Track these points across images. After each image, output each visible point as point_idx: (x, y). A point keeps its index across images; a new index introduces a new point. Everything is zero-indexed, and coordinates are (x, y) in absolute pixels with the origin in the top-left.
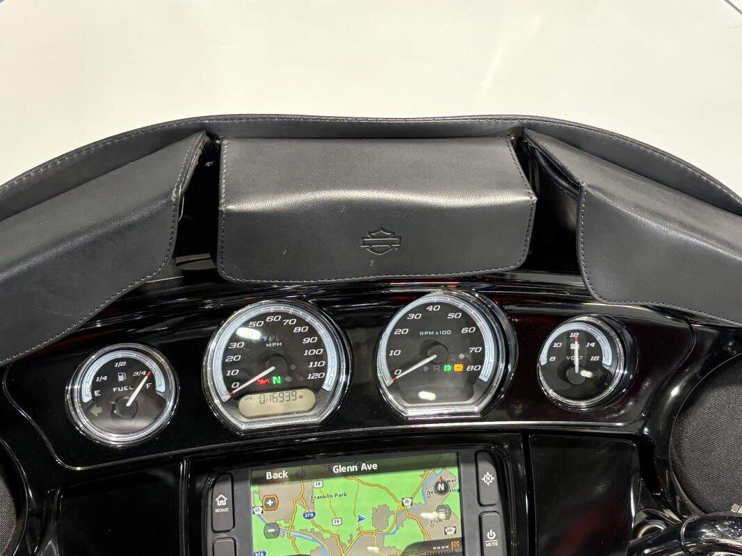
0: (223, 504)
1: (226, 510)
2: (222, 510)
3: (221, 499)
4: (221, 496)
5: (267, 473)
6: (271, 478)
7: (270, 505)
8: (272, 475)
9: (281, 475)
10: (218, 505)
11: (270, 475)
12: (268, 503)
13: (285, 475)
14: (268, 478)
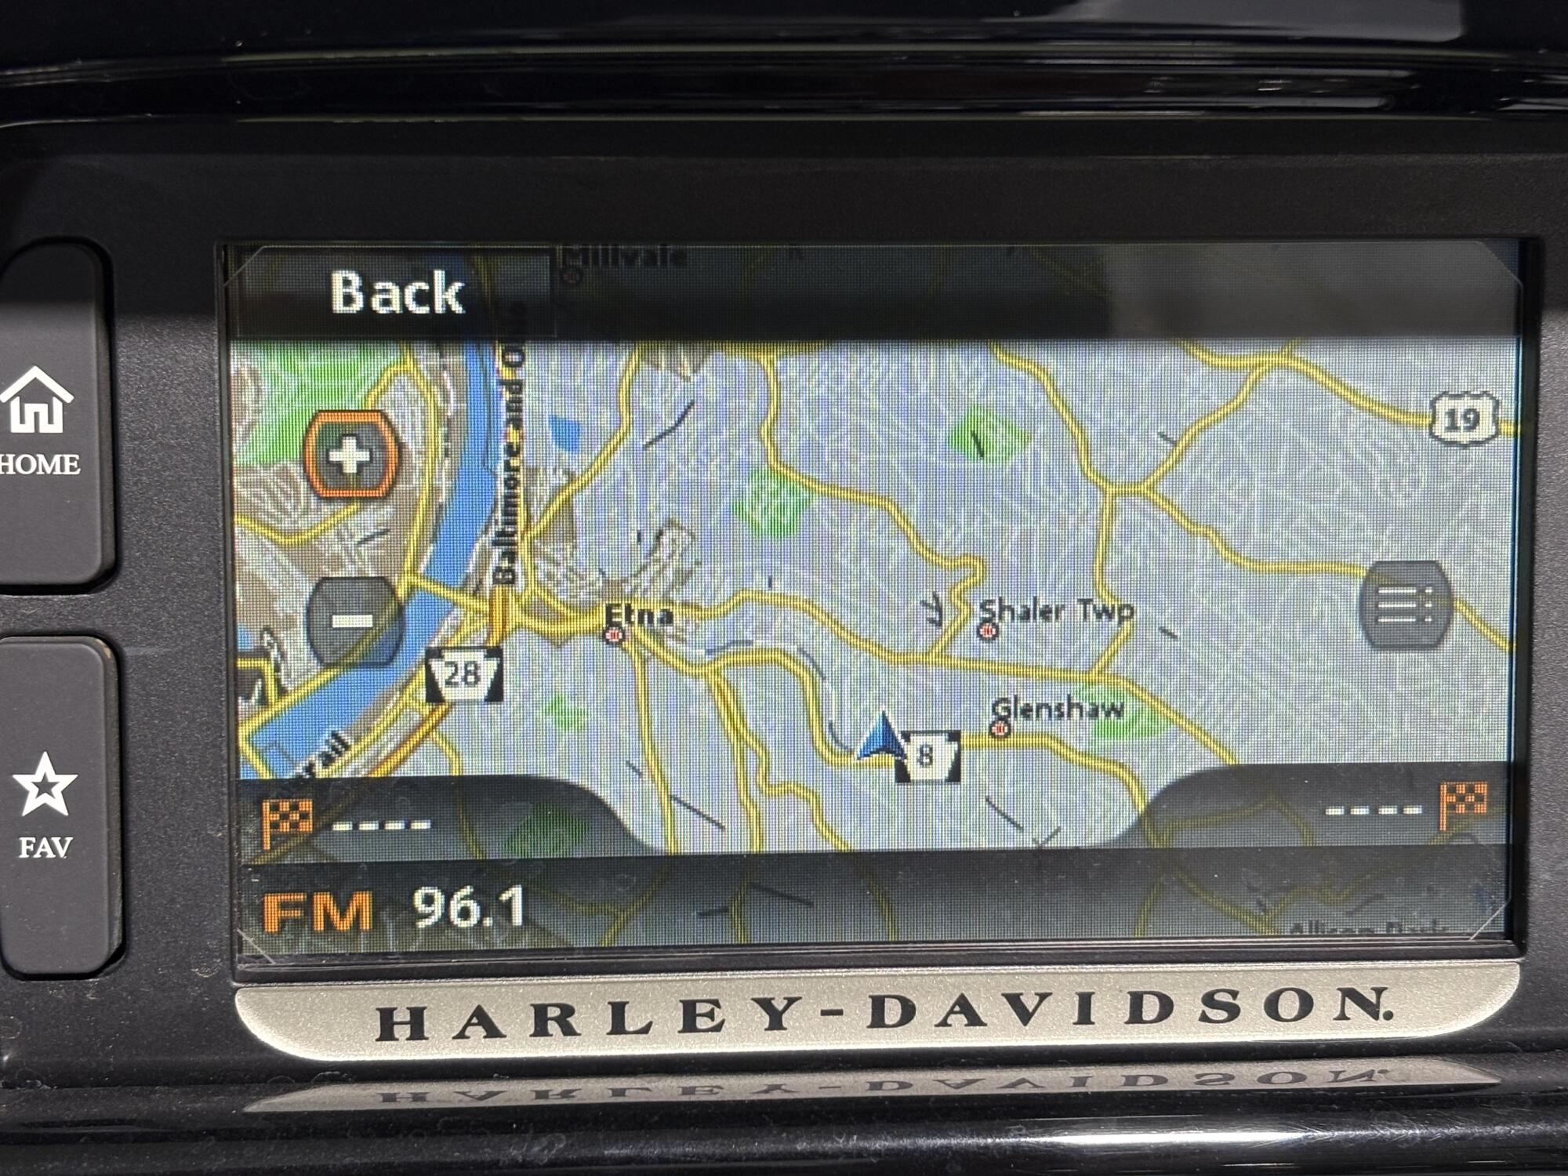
0: (45, 428)
1: (63, 465)
2: (40, 464)
3: (35, 393)
4: (35, 373)
5: (338, 277)
6: (358, 305)
7: (350, 468)
8: (368, 291)
9: (425, 298)
10: (16, 427)
11: (354, 290)
12: (335, 456)
13: (447, 297)
14: (339, 306)
